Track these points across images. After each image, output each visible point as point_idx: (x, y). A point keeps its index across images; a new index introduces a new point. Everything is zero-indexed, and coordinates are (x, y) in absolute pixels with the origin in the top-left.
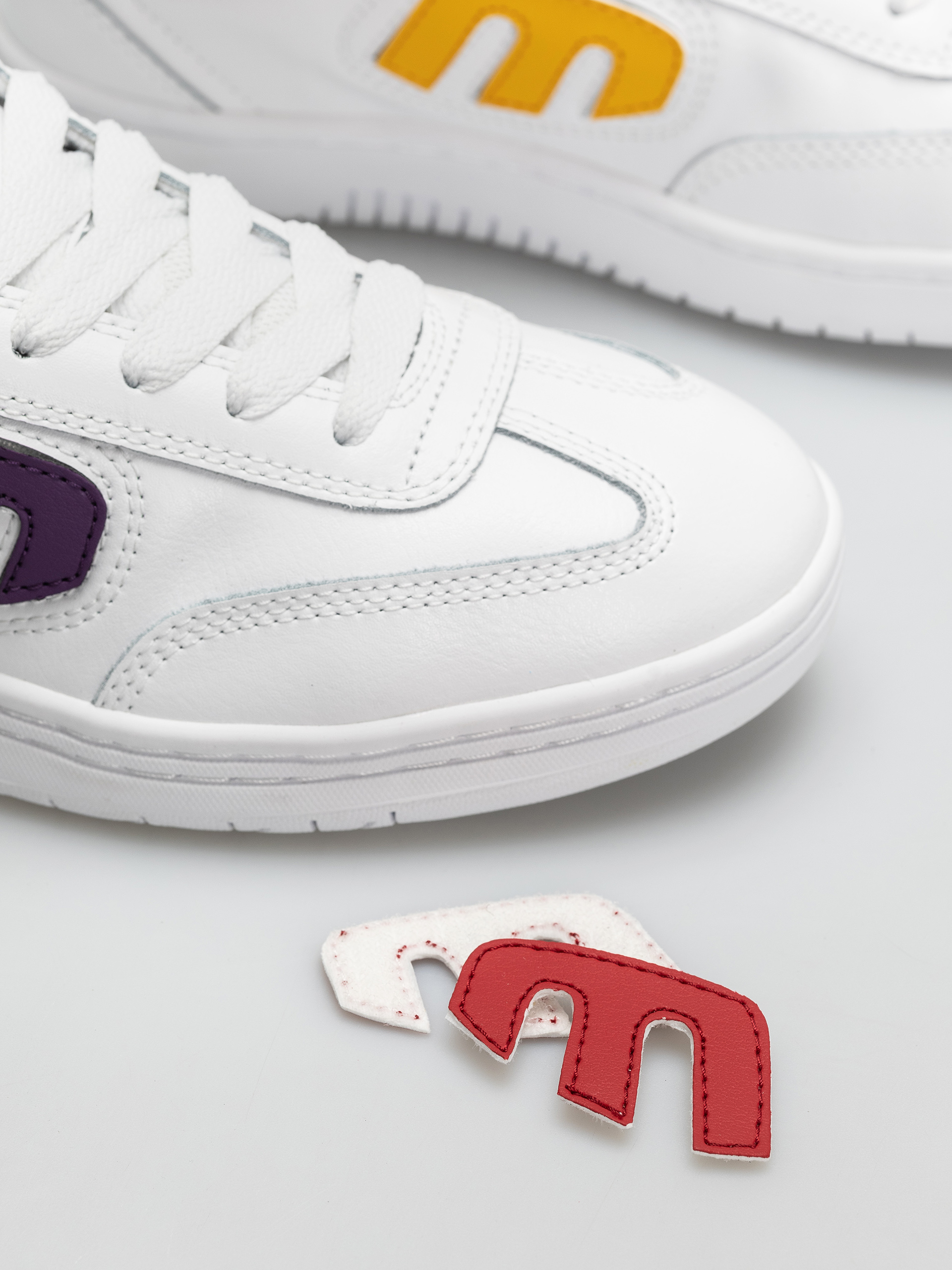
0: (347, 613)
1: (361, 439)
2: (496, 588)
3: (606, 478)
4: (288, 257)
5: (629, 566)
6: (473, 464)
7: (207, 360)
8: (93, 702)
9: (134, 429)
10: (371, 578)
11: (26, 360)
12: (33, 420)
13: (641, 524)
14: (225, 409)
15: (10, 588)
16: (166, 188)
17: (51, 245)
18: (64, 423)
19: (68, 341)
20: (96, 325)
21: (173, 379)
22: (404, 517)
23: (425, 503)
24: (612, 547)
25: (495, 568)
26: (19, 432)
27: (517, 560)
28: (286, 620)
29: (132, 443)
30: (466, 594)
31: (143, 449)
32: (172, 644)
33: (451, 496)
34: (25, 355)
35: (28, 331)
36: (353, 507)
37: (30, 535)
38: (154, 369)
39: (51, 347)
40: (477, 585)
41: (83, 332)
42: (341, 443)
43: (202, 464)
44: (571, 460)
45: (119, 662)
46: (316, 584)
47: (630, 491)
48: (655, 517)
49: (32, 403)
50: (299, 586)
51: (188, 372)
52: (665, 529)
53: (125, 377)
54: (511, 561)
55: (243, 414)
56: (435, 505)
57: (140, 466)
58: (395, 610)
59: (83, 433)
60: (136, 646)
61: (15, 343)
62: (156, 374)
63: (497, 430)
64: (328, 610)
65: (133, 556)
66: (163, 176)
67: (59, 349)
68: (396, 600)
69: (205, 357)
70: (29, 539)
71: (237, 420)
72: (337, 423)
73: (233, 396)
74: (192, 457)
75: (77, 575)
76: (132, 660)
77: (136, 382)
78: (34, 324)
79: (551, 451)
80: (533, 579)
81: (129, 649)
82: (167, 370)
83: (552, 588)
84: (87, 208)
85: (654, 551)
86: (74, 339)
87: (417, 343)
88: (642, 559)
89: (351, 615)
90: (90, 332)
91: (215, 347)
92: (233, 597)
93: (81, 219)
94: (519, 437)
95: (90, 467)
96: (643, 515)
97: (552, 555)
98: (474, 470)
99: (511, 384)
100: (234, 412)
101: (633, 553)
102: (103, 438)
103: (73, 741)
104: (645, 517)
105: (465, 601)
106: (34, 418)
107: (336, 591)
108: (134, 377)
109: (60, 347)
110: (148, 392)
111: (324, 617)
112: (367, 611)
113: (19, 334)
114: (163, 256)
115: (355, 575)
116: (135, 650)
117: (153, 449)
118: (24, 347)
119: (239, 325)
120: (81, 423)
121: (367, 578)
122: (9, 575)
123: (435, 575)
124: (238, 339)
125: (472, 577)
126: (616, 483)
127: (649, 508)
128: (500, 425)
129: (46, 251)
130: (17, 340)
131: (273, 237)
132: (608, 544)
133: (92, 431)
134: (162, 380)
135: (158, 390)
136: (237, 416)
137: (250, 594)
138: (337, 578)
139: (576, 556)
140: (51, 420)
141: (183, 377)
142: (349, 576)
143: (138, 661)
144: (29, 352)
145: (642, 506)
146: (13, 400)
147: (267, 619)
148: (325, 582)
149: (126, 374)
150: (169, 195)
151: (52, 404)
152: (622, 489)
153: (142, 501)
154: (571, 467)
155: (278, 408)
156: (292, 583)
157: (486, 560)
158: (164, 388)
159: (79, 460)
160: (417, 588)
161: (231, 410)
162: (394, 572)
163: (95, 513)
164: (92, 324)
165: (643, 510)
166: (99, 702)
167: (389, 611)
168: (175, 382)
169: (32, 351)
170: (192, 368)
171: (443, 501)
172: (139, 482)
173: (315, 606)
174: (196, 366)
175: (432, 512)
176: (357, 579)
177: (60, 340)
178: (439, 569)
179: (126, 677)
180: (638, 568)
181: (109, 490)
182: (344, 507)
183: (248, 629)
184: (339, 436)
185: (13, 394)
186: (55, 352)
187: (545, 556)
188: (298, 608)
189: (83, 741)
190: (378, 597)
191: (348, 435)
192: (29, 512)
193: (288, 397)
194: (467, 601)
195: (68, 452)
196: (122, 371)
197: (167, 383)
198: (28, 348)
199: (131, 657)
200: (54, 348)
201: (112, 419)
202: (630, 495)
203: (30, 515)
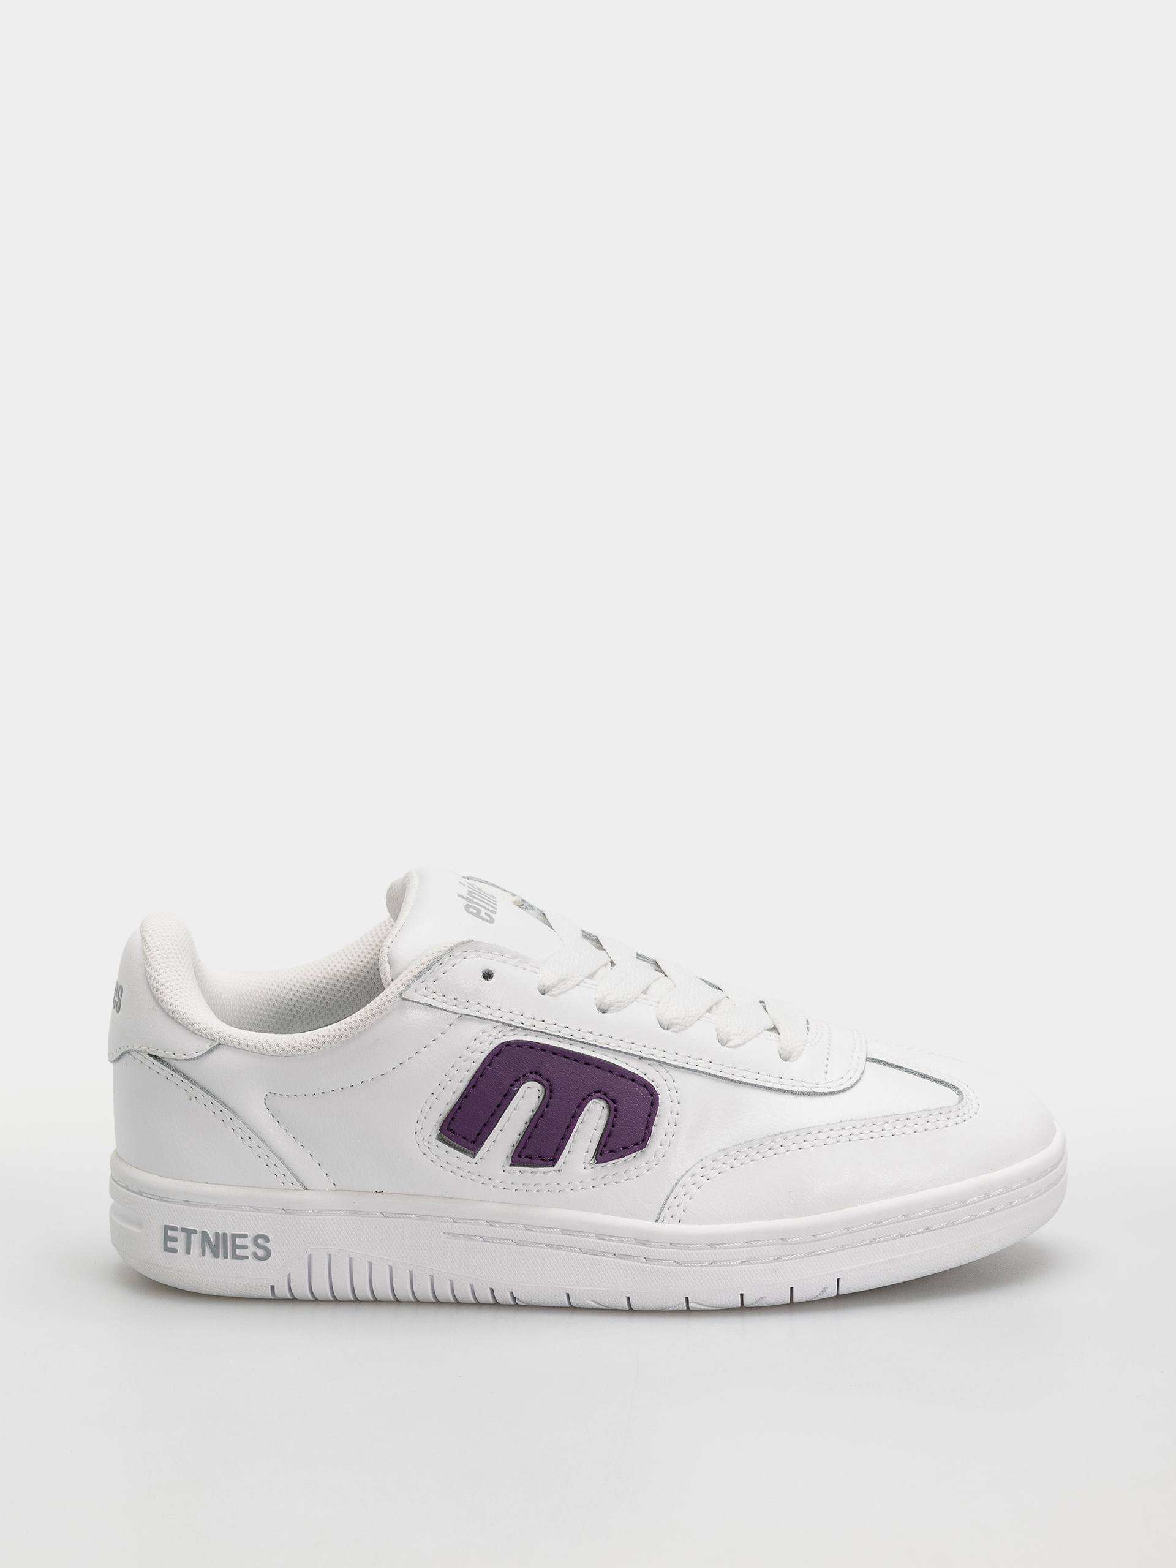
0: (805, 1147)
1: (795, 1058)
2: (888, 1131)
3: (935, 1080)
4: (721, 990)
5: (960, 1119)
6: (859, 1074)
7: (703, 1019)
8: (657, 1220)
9: (669, 1053)
10: (817, 1127)
11: (605, 1014)
13: (961, 1101)
14: (718, 1042)
15: (603, 1152)
16: (641, 959)
19: (626, 1005)
20: (638, 999)
21: (688, 1025)
22: (827, 1097)
23: (838, 1090)
25: (885, 1120)
26: (605, 1055)
27: (896, 1115)
28: (768, 1156)
29: (668, 1060)
30: (872, 1134)
31: (675, 1064)
32: (702, 1178)
33: (852, 1087)
34: (604, 1012)
35: (604, 999)
36: (798, 1093)
37: (615, 1116)
38: (675, 1019)
39: (618, 1007)
40: (877, 1130)
41: (632, 1002)
42: (785, 1060)
43: (708, 1072)
44: (913, 1072)
45: (672, 1191)
46: (786, 1132)
47: (951, 1086)
48: (968, 1097)
49: (610, 1037)
50: (775, 1135)
51: (693, 1023)
52: (975, 1103)
53: (660, 1024)
54: (892, 1116)
55: (728, 1045)
56: (844, 1091)
57: (675, 1074)
58: (833, 1145)
59: (641, 1054)
60: (681, 1181)
62: (677, 1022)
63: (868, 1059)
65: (675, 1128)
66: (638, 955)
67: (622, 1009)
68: (832, 1138)
69: (700, 1017)
70: (613, 1120)
71: (725, 1048)
72: (781, 1049)
73: (721, 1034)
75: (643, 1141)
76: (679, 1190)
77: (666, 1027)
78: (607, 995)
79: (900, 1068)
81: (677, 1184)
82: (684, 1020)
83: (919, 1130)
84: (608, 960)
85: (972, 1113)
86: (628, 1005)
88: (966, 1117)
89: (808, 1148)
90: (636, 1002)
91: (704, 1014)
92: (738, 1144)
93: (608, 963)
94: (881, 1062)
96: (961, 1097)
97: (915, 1113)
98: (861, 1076)
100: (723, 1043)
101: (960, 1113)
105: (872, 1138)
106: (613, 1045)
107: (798, 1136)
108: (665, 1024)
109: (622, 1007)
110: (674, 1032)
111: (792, 1151)
112: (817, 1145)
113: (599, 1001)
114: (658, 979)
115: (808, 1127)
116: (681, 1184)
118: (603, 1008)
122: (603, 1144)
124: (714, 1012)
125: (874, 1125)
126: (941, 1082)
127: (963, 1093)
128: (869, 1056)
130: (599, 1004)
132: (945, 1109)
134: (681, 1025)
135: (680, 1031)
136: (725, 1045)
139: (929, 1113)
140: (622, 1046)
141: (691, 1025)
142: (803, 1128)
143: (683, 1191)
145: (959, 1093)
146: (600, 1036)
147: (758, 1157)
148: (790, 1131)
149: (660, 1022)
151: (621, 1038)
152: (945, 1085)
153: (677, 1095)
154: (914, 1076)
155: (745, 1042)
156: (771, 1134)
157: (879, 1115)
158: (683, 1030)
159: (640, 1071)
160: (843, 1131)
161: (721, 1042)
162: (829, 1123)
163: (652, 1100)
164: (636, 998)
165: (960, 1095)
166: (661, 1219)
167: (829, 1145)
168: (688, 1027)
169: (607, 1010)
171: (848, 1088)
172: (675, 1083)
173: (786, 1146)
174: (696, 1021)
175: (842, 1094)
176: (806, 1129)
177: (622, 1004)
178: (853, 1121)
179: (670, 1213)
180: (965, 1120)
181: (659, 1087)
182: (792, 1092)
184: (783, 1056)
186: (620, 1010)
187: (912, 1113)
188: (776, 1147)
190: (822, 1137)
191: (788, 1056)
192: (614, 1102)
193: (750, 1038)
195: (634, 1066)
196: (658, 1020)
197: (685, 1027)
198: (605, 1008)
199: (678, 1189)
200: (619, 1008)
201: (656, 1047)
202: (950, 1088)
203: (615, 1103)
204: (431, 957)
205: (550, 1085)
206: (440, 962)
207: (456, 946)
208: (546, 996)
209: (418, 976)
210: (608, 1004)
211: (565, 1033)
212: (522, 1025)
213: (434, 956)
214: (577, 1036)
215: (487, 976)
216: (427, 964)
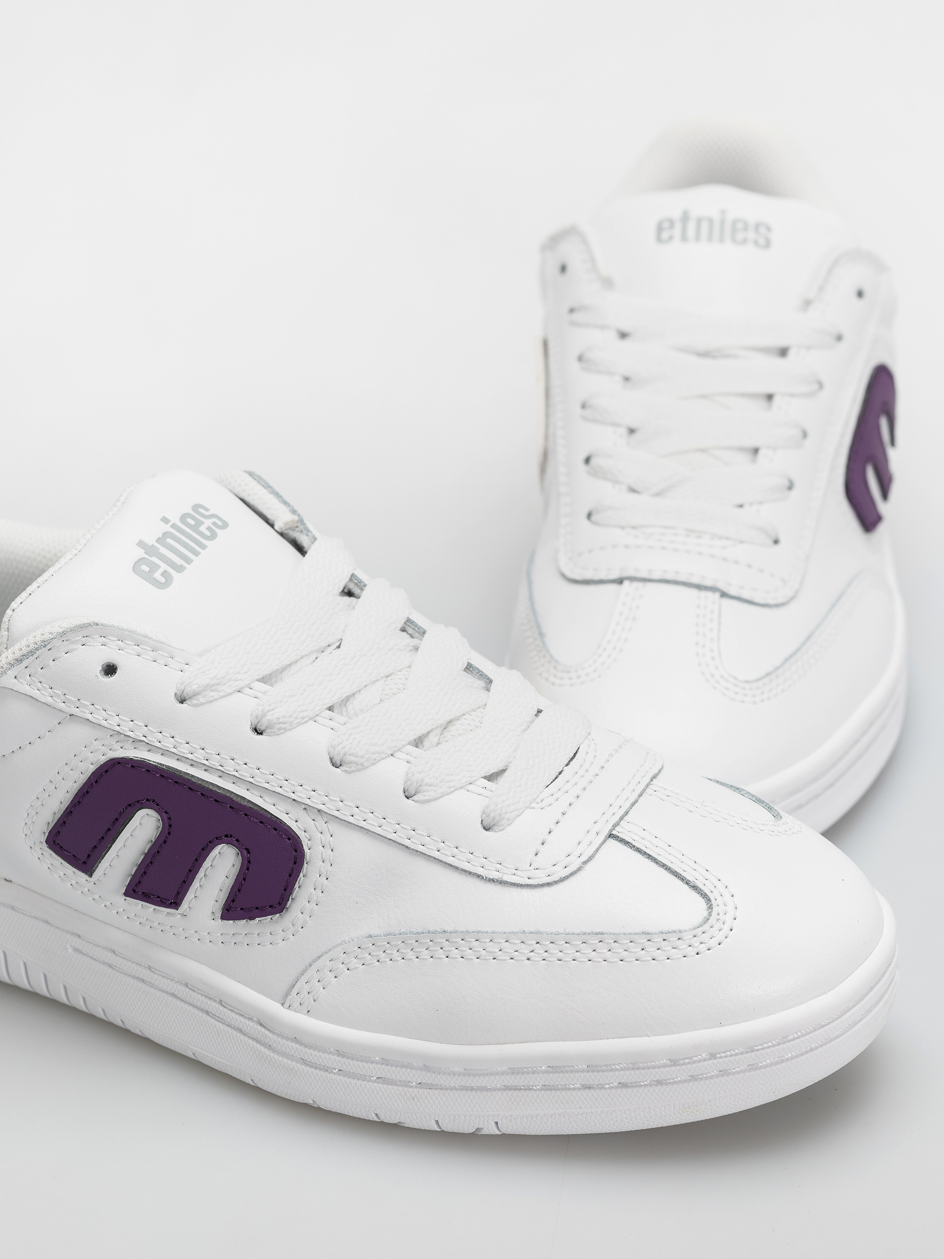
0: (468, 957)
1: (502, 828)
2: (584, 954)
3: (688, 883)
4: (488, 690)
5: (691, 951)
6: (584, 858)
7: (398, 754)
8: (283, 1004)
9: (331, 798)
10: (490, 933)
11: (260, 737)
12: (258, 781)
13: (707, 920)
14: (402, 792)
15: (231, 907)
16: (410, 631)
17: (302, 658)
18: (281, 787)
19: (294, 726)
20: (317, 718)
21: (366, 764)
22: (525, 892)
23: (541, 882)
24: (679, 935)
25: (584, 938)
26: (248, 790)
27: (602, 934)
28: (424, 957)
29: (329, 808)
30: (560, 955)
31: (336, 814)
32: (342, 966)
33: (562, 880)
34: (261, 734)
35: (263, 716)
36: (486, 878)
37: (248, 869)
38: (352, 755)
39: (279, 729)
40: (569, 950)
41: (306, 722)
42: (487, 829)
43: (379, 830)
44: (663, 866)
45: (303, 974)
46: (448, 932)
47: (704, 896)
48: (719, 917)
49: (259, 769)
50: (435, 932)
51: (379, 761)
52: (726, 928)
53: (331, 759)
54: (597, 934)
55: (415, 798)
56: (548, 884)
57: (334, 827)
58: (505, 960)
59: (293, 796)
60: (316, 964)
61: (253, 723)
62: (352, 758)
63: (611, 836)
64: (455, 953)
65: (321, 895)
66: (409, 621)
67: (285, 732)
68: (505, 952)
69: (395, 752)
70: (247, 871)
71: (409, 801)
72: (484, 813)
73: (409, 783)
74: (372, 824)
75: (280, 904)
76: (312, 974)
77: (338, 763)
78: (269, 711)
79: (649, 856)
80: (613, 951)
81: (310, 965)
82: (362, 757)
83: (627, 960)
84: (339, 637)
85: (713, 943)
86: (298, 726)
87: (567, 765)
88: (702, 948)
89: (471, 959)
90: (312, 722)
91: (404, 746)
92: (389, 934)
93: (333, 644)
94: (627, 843)
95: (297, 823)
96: (710, 914)
97: (630, 934)
98: (585, 863)
99: (633, 804)
100: (409, 795)
101: (695, 942)
102: (308, 802)
103: (267, 1032)
104: (710, 916)
105: (559, 960)
106: (260, 780)
107: (463, 940)
108: (337, 760)
109: (286, 730)
110: (346, 771)
111: (451, 958)
112: (483, 958)
113: (257, 717)
114: (387, 677)
115: (478, 929)
116: (315, 966)
117: (345, 815)
118: (261, 727)
119: (428, 733)
120: (293, 789)
121: (487, 932)
122: (231, 898)
123: (538, 937)
124: (426, 743)
125: (566, 943)
126: (695, 888)
127: (715, 909)
128: (614, 832)
129: (296, 662)
130: (255, 721)
131: (481, 675)
132: (675, 932)
133: (301, 795)
134: (357, 764)
135: (354, 771)
136: (410, 798)
137: (400, 934)
138: (465, 930)
139: (649, 937)
140: (271, 783)
141: (375, 764)
142: (475, 929)
143: (316, 976)
144: (263, 731)
145: (710, 907)
146: (245, 765)
147: (410, 955)
148: (455, 932)
149: (331, 757)
150: (412, 636)
151: (273, 772)
152: (698, 893)
153: (332, 854)
154: (662, 871)
155: (442, 796)
156: (432, 930)
157: (577, 931)
158: (359, 770)
159: (289, 817)
160: (523, 945)
161: (406, 794)
162: (507, 930)
163: (296, 858)
164: (315, 717)
165: (710, 910)
166: (287, 1005)
167: (499, 960)
168: (368, 767)
170: (383, 759)
171: (556, 882)
172: (331, 838)
173: (446, 949)
174: (386, 757)
175: (546, 890)
176: (478, 932)
177: (286, 725)
178: (542, 933)
179: (306, 988)
180: (697, 954)
181: (309, 842)
182: (480, 877)
183: (397, 961)
184: (485, 823)
185: (246, 761)
186: (282, 733)
187: (625, 934)
188: (434, 949)
189: (273, 1033)
190: (493, 948)
191: (492, 824)
192: (248, 851)
193: (452, 789)
194: (560, 960)
195: (282, 810)
196: (329, 754)
197: (361, 767)
198: (262, 728)
199: (311, 972)
200: (282, 731)
201: (316, 789)
202: (703, 898)
203: (249, 853)
204: (39, 639)
205: (169, 818)
206: (48, 647)
207: (72, 630)
208: (184, 705)
209: (19, 661)
210: (266, 724)
211: (199, 756)
212: (144, 739)
213: (43, 638)
214: (215, 762)
215: (110, 670)
216: (32, 646)
